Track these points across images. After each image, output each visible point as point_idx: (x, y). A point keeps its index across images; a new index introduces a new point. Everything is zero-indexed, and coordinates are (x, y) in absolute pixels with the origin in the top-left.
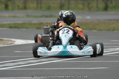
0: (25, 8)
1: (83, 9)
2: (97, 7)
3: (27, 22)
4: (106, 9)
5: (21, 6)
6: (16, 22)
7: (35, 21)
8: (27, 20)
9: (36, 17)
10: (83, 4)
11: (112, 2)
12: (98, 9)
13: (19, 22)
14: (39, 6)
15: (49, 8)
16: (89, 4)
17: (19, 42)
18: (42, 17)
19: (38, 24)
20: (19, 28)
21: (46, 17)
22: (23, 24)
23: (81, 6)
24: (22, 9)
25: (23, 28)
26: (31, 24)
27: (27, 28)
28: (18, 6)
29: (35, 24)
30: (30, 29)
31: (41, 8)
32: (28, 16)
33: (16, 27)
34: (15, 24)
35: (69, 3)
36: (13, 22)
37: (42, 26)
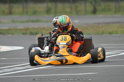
0: (10, 13)
2: (85, 10)
3: (13, 28)
4: (94, 12)
5: (6, 11)
7: (21, 26)
9: (22, 22)
10: (71, 8)
11: (100, 5)
12: (86, 12)
13: (4, 28)
14: (25, 10)
15: (35, 13)
16: (76, 7)
18: (28, 22)
20: (4, 34)
21: (33, 21)
22: (8, 29)
23: (68, 10)
24: (7, 14)
25: (8, 34)
26: (17, 30)
27: (12, 34)
28: (3, 12)
29: (21, 29)
30: (16, 35)
31: (27, 13)
32: (13, 21)
33: (1, 33)
35: (56, 7)
37: (28, 32)
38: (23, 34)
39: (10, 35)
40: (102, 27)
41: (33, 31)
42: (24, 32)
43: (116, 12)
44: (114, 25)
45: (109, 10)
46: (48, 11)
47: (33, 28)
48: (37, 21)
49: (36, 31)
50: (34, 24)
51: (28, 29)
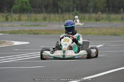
0: (20, 20)
1: (59, 20)
3: (22, 30)
5: (17, 19)
6: (14, 30)
7: (27, 29)
8: (22, 28)
9: (28, 26)
10: (60, 17)
13: (16, 30)
14: (29, 18)
15: (36, 20)
16: (63, 17)
17: (17, 43)
18: (31, 26)
19: (29, 31)
20: (16, 34)
21: (35, 26)
22: (19, 31)
23: (58, 18)
24: (18, 21)
25: (19, 33)
26: (24, 31)
28: (15, 19)
29: (27, 31)
30: (24, 35)
31: (31, 20)
32: (22, 25)
33: (14, 33)
34: (13, 31)
35: (50, 17)
36: (12, 30)
37: (32, 32)
38: (29, 34)
39: (20, 35)
40: (80, 30)
41: (35, 32)
42: (29, 32)
43: (89, 21)
44: (88, 29)
45: (84, 19)
46: (45, 19)
47: (35, 30)
48: (38, 25)
49: (37, 32)
50: (35, 27)
51: (31, 31)
